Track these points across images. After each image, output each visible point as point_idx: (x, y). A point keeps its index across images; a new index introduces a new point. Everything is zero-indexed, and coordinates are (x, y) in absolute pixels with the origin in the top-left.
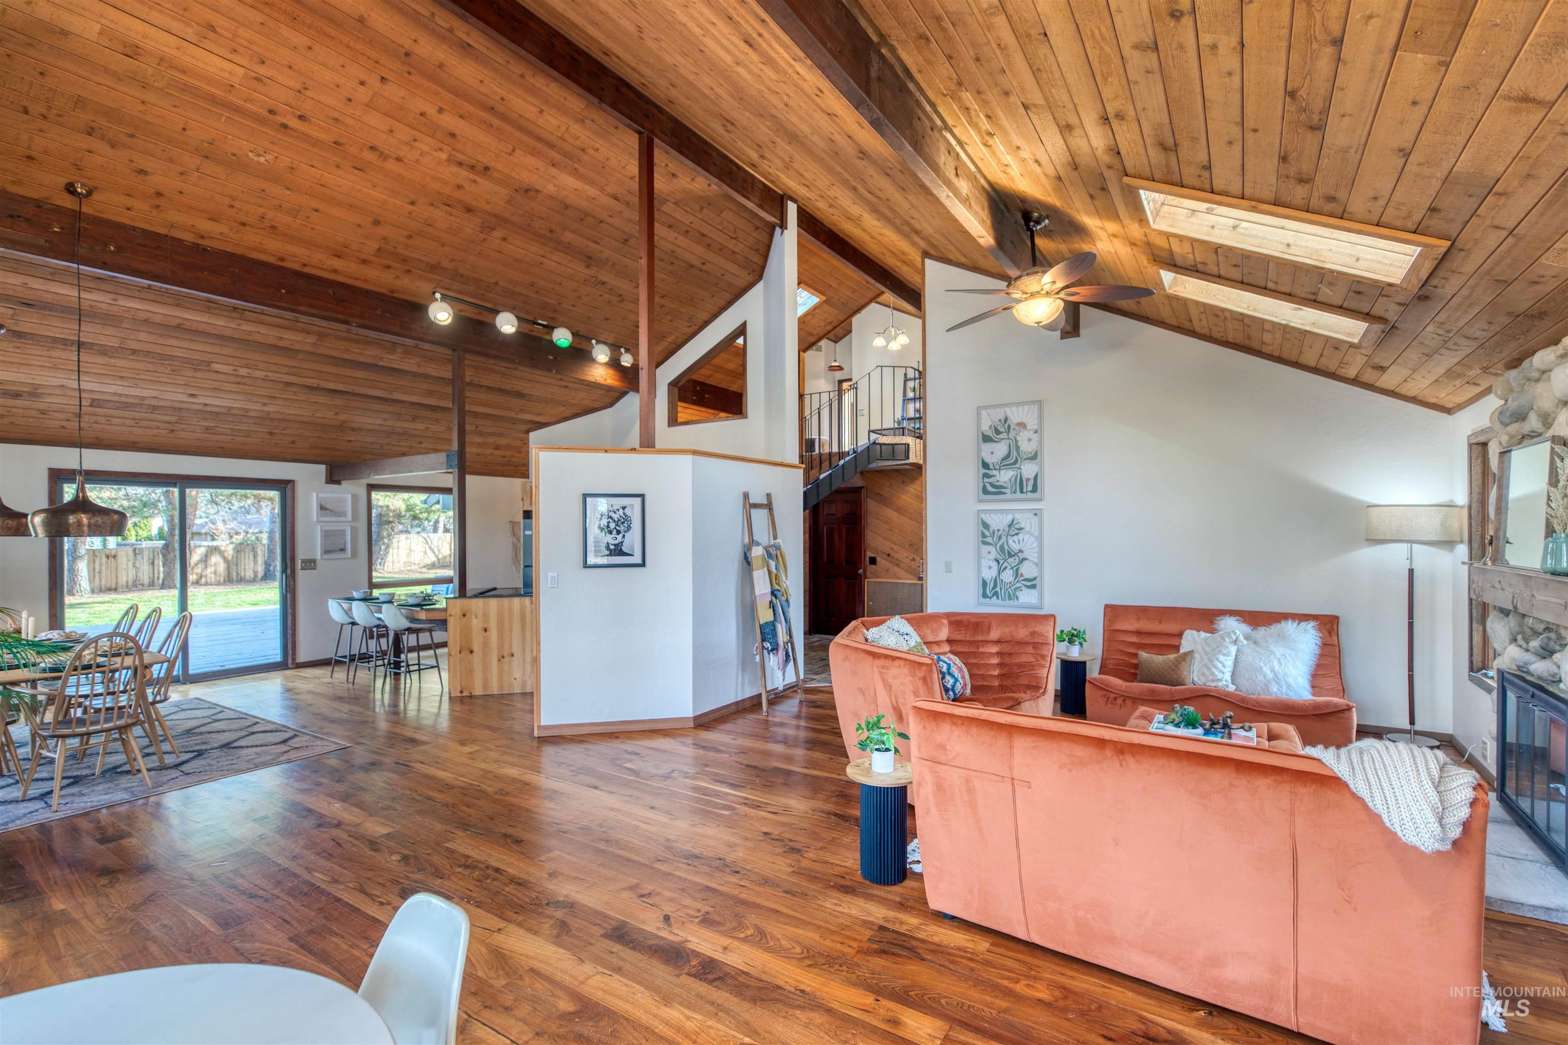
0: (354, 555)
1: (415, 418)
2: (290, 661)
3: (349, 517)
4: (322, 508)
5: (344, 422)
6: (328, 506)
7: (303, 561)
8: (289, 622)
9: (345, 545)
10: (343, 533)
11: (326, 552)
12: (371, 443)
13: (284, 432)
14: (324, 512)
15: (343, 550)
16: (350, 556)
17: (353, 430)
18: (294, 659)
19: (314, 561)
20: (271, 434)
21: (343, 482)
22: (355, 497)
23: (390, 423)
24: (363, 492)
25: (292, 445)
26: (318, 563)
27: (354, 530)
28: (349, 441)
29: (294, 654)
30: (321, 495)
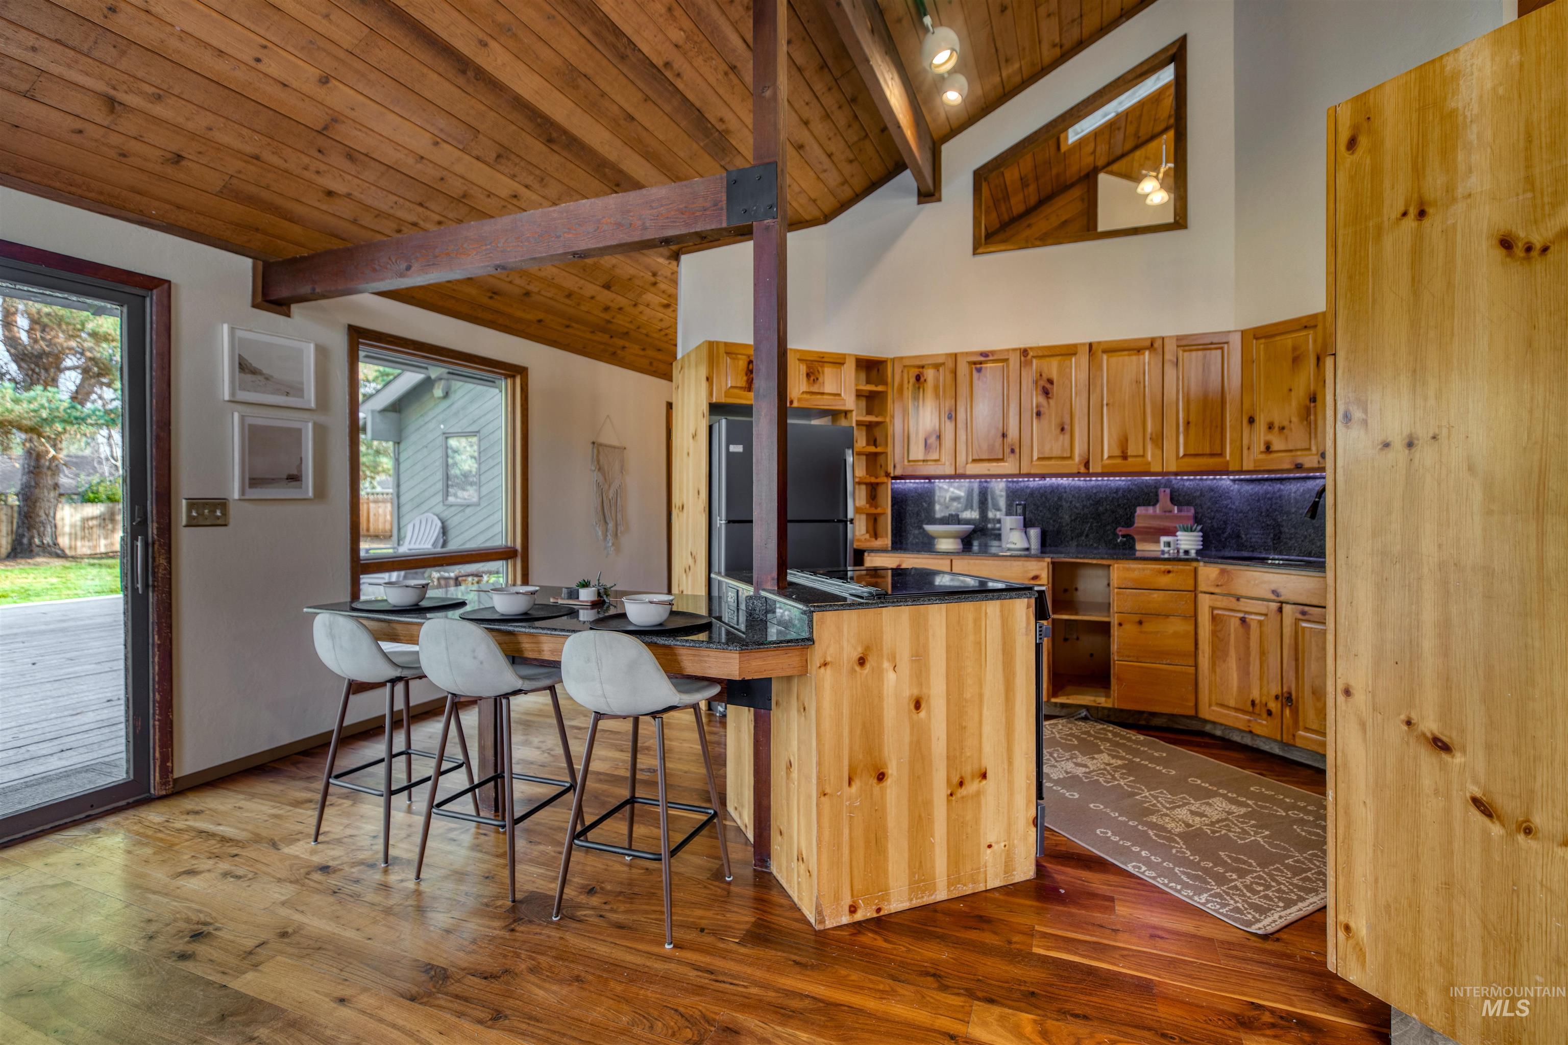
0: (321, 492)
1: (503, 155)
2: (155, 777)
3: (310, 398)
4: (244, 367)
5: (335, 119)
6: (256, 363)
7: (193, 503)
8: (154, 670)
9: (300, 466)
10: (296, 435)
11: (254, 481)
12: (379, 214)
13: (158, 110)
14: (249, 377)
15: (295, 478)
16: (311, 494)
17: (351, 155)
18: (166, 771)
19: (222, 504)
20: (111, 103)
21: (294, 308)
22: (322, 352)
23: (446, 155)
24: (339, 343)
25: (170, 170)
26: (233, 510)
27: (321, 432)
28: (330, 193)
29: (167, 755)
30: (240, 334)
